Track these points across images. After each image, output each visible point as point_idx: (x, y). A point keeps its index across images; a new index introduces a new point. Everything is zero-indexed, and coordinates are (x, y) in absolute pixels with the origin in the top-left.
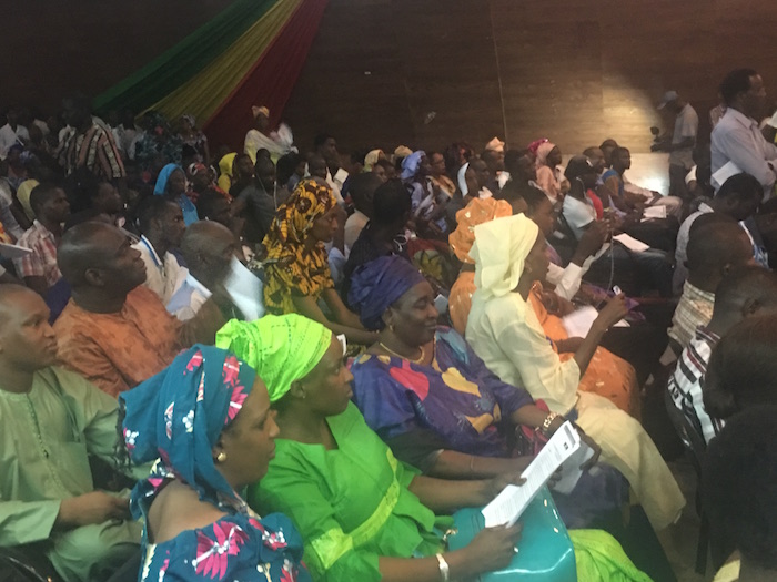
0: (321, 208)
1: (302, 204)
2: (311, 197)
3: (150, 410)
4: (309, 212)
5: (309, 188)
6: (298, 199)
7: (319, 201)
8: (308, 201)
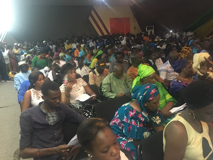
0: (189, 52)
1: (185, 52)
2: (186, 50)
3: (137, 92)
4: (186, 53)
5: (185, 48)
6: (183, 52)
7: (188, 51)
8: (185, 51)
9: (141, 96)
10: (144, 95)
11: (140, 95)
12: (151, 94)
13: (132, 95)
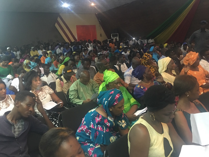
1: (145, 58)
3: (102, 97)
7: (148, 57)
9: (107, 102)
10: (109, 100)
11: (105, 100)
12: (115, 99)
13: (98, 101)
